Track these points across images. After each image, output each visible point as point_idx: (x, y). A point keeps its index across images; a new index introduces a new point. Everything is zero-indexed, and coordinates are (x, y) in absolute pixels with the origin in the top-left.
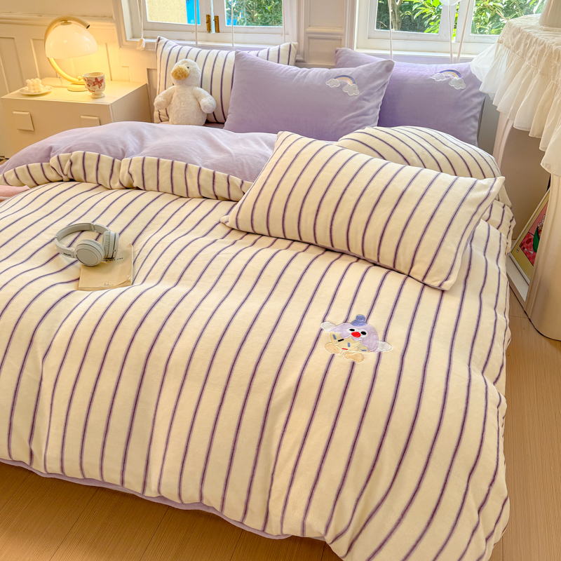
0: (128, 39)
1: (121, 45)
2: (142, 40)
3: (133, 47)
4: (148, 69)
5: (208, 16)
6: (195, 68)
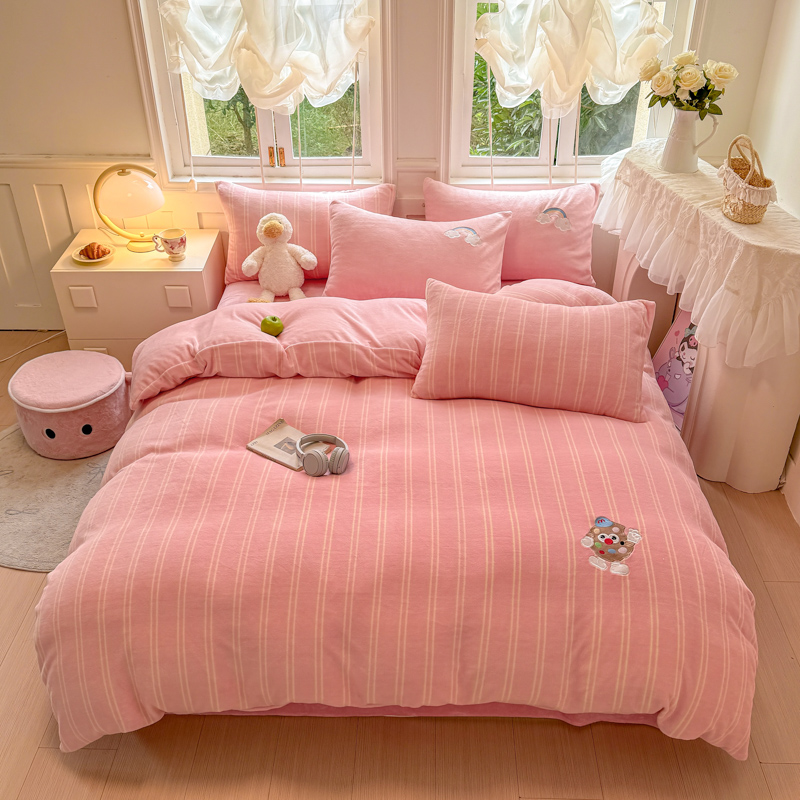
0: (170, 180)
2: (193, 182)
3: (180, 189)
4: (199, 214)
5: (271, 148)
6: (287, 224)
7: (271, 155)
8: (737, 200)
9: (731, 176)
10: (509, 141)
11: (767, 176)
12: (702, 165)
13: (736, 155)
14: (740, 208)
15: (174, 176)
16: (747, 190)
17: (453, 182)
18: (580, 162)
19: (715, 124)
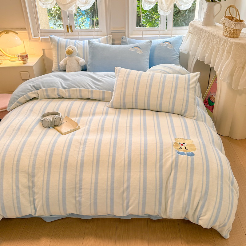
0: (33, 37)
1: (30, 40)
2: (39, 38)
3: (36, 41)
4: (43, 49)
5: (68, 26)
6: (75, 49)
7: (67, 28)
8: (230, 29)
9: (227, 21)
11: (241, 19)
13: (228, 14)
14: (232, 32)
15: (35, 36)
16: (235, 24)
17: (130, 36)
18: (175, 29)
19: (221, 7)
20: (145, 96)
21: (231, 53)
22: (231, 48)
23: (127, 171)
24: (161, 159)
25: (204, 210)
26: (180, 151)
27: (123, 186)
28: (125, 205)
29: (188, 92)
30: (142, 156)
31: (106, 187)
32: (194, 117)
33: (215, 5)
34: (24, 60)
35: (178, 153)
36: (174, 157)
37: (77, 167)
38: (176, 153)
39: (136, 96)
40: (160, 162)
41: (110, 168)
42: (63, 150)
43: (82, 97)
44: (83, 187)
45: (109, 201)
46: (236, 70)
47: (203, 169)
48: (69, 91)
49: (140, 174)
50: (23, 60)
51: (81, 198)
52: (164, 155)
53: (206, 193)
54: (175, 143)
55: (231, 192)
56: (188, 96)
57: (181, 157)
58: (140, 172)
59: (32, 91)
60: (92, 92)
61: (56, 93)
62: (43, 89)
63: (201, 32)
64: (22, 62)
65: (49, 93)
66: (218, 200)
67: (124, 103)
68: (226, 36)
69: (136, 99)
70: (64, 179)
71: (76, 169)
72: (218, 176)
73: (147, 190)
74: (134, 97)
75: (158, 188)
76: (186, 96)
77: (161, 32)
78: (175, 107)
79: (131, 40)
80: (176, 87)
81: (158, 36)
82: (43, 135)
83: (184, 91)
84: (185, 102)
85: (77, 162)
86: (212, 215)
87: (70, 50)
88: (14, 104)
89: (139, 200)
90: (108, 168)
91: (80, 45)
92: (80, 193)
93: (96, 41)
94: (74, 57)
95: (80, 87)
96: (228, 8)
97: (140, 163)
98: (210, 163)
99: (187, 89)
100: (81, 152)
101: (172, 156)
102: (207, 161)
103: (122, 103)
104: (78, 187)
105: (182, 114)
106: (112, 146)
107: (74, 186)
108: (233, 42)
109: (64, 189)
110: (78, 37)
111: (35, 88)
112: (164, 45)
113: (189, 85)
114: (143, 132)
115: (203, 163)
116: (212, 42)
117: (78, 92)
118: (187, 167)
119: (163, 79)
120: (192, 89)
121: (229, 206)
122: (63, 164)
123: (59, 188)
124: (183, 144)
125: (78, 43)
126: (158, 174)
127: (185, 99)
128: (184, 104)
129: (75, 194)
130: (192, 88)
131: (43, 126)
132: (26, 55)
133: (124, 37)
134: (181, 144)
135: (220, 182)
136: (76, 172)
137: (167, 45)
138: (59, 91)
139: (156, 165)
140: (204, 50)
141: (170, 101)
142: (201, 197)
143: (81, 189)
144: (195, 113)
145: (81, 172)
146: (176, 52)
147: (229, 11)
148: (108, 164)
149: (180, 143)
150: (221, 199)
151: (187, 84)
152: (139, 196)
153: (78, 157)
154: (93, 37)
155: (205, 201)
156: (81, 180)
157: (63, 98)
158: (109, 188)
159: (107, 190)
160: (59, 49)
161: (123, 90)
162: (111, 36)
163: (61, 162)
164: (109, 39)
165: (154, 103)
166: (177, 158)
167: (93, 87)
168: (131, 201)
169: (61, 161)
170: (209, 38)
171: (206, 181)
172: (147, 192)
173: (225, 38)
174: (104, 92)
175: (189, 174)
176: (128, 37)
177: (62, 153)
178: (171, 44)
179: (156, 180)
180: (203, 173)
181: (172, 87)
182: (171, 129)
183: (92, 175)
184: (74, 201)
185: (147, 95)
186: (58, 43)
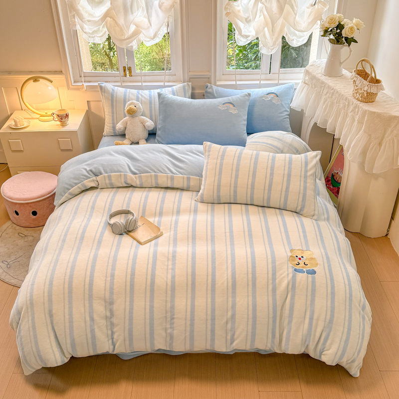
0: (73, 84)
1: (68, 88)
3: (77, 89)
4: (88, 101)
5: (124, 67)
6: (139, 106)
7: (125, 71)
8: (363, 91)
9: (359, 79)
10: (246, 63)
11: (378, 78)
12: (345, 72)
13: (360, 68)
14: (366, 95)
15: (75, 82)
16: (369, 86)
17: (218, 83)
18: (283, 72)
19: (351, 51)
20: (247, 188)
21: (363, 124)
22: (363, 116)
23: (231, 295)
24: (274, 279)
25: (328, 343)
26: (298, 267)
27: (227, 315)
28: (229, 337)
29: (305, 182)
30: (250, 276)
31: (205, 316)
32: (313, 216)
33: (341, 48)
34: (63, 121)
35: (296, 270)
36: (291, 276)
37: (166, 291)
38: (293, 271)
39: (236, 187)
40: (272, 283)
41: (209, 292)
42: (147, 268)
43: (158, 185)
44: (175, 316)
45: (209, 333)
46: (371, 147)
47: (327, 291)
48: (140, 177)
49: (248, 300)
50: (61, 122)
51: (173, 330)
52: (278, 274)
53: (331, 321)
54: (291, 256)
55: (361, 319)
56: (305, 188)
57: (300, 276)
58: (248, 296)
59: (90, 178)
60: (172, 178)
61: (123, 180)
62: (104, 176)
63: (321, 87)
64: (58, 123)
65: (114, 181)
66: (346, 330)
67: (219, 197)
68: (358, 99)
69: (235, 192)
70: (152, 307)
71: (166, 293)
72: (346, 300)
73: (258, 319)
74: (232, 189)
75: (271, 316)
76: (302, 188)
77: (263, 76)
78: (288, 203)
79: (220, 89)
80: (289, 175)
81: (258, 82)
82: (117, 246)
83: (300, 181)
84: (301, 196)
85: (167, 284)
86: (338, 349)
87: (133, 109)
88: (64, 197)
89: (247, 332)
90: (207, 292)
91: (145, 98)
92: (172, 324)
93: (167, 92)
94: (137, 118)
95: (155, 172)
96: (360, 61)
97: (248, 285)
98: (335, 282)
99: (305, 177)
100: (170, 271)
101: (288, 274)
102: (332, 280)
103: (215, 197)
104: (170, 316)
105: (297, 212)
106: (210, 263)
107: (165, 315)
108: (366, 110)
109: (152, 319)
110: (140, 84)
111: (93, 173)
112: (268, 98)
113: (306, 171)
114: (247, 240)
115: (327, 283)
116: (337, 103)
117: (153, 178)
118: (307, 289)
119: (272, 163)
120: (311, 177)
121: (359, 337)
122: (148, 288)
123: (145, 318)
124: (302, 258)
125: (142, 95)
126: (270, 298)
127: (302, 191)
128: (301, 199)
129: (166, 325)
130: (311, 175)
131: (113, 232)
132: (66, 114)
133: (209, 85)
134: (298, 258)
135: (348, 307)
136: (166, 297)
137: (272, 98)
138: (126, 178)
139: (268, 288)
140: (326, 113)
141: (281, 194)
142: (324, 327)
143: (172, 318)
144: (314, 210)
145: (173, 296)
146: (284, 107)
147: (362, 65)
148: (207, 287)
149: (297, 256)
150: (349, 329)
151: (303, 169)
152: (247, 327)
153: (167, 278)
154: (162, 84)
155: (330, 332)
156: (173, 307)
157: (132, 186)
158: (209, 318)
159: (207, 320)
160: (115, 104)
161: (217, 178)
162: (190, 83)
163: (146, 285)
164: (186, 88)
165: (259, 198)
166: (294, 277)
167: (174, 171)
168: (237, 334)
169: (146, 283)
170: (334, 97)
171: (331, 307)
172: (257, 322)
173: (355, 101)
174: (189, 179)
175: (309, 298)
176: (215, 85)
177: (147, 273)
178: (277, 96)
179: (269, 307)
180: (327, 296)
181: (284, 174)
182: (284, 234)
183: (187, 301)
184: (164, 334)
185: (250, 187)
186: (112, 96)
